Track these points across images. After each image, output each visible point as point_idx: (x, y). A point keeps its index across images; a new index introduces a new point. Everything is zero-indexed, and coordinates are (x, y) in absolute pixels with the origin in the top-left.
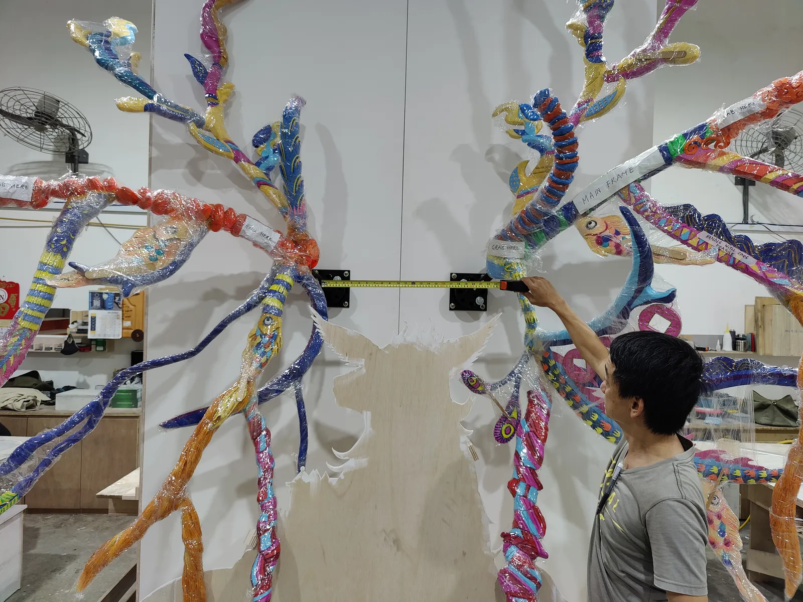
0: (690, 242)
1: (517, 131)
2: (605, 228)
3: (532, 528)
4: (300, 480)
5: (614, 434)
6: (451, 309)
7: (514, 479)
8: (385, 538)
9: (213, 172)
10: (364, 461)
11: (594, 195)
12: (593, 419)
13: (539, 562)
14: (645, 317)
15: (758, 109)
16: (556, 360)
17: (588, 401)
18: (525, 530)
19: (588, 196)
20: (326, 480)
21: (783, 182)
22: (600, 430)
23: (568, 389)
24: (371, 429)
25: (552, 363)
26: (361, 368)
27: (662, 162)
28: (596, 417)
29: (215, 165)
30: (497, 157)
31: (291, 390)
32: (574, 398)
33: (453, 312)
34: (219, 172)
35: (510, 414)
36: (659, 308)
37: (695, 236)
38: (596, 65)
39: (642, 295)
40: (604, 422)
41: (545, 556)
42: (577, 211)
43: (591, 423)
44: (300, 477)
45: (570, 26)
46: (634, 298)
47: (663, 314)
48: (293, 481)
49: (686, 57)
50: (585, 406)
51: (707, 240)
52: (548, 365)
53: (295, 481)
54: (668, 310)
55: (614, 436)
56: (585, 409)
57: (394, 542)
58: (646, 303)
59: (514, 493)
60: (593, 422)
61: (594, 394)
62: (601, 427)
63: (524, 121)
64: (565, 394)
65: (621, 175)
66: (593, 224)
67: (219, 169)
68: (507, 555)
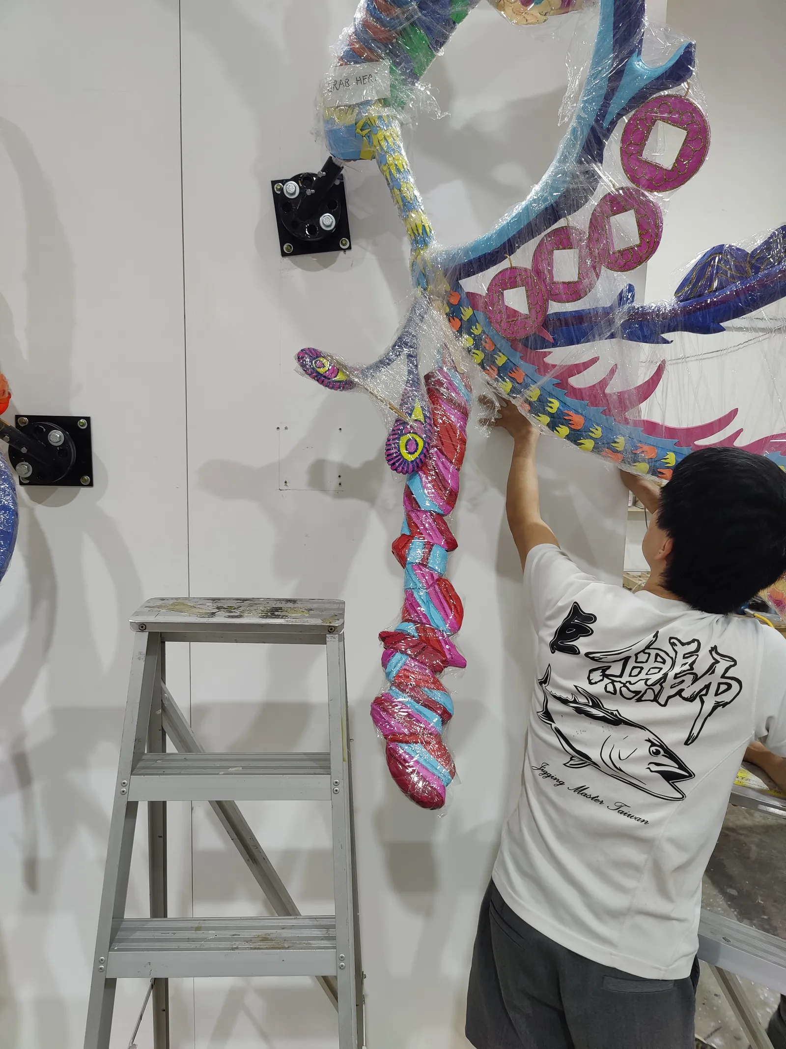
3: (437, 619)
5: (591, 434)
6: (284, 254)
7: (403, 535)
12: (549, 410)
13: (450, 676)
16: (474, 307)
17: (536, 376)
18: (422, 623)
22: (564, 430)
23: (501, 360)
25: (467, 313)
28: (554, 406)
32: (513, 375)
33: (287, 260)
39: (624, 80)
40: (571, 413)
41: (460, 663)
52: (461, 320)
55: (592, 438)
56: (533, 394)
59: (402, 560)
60: (551, 415)
62: (567, 423)
64: (496, 370)
68: (388, 670)
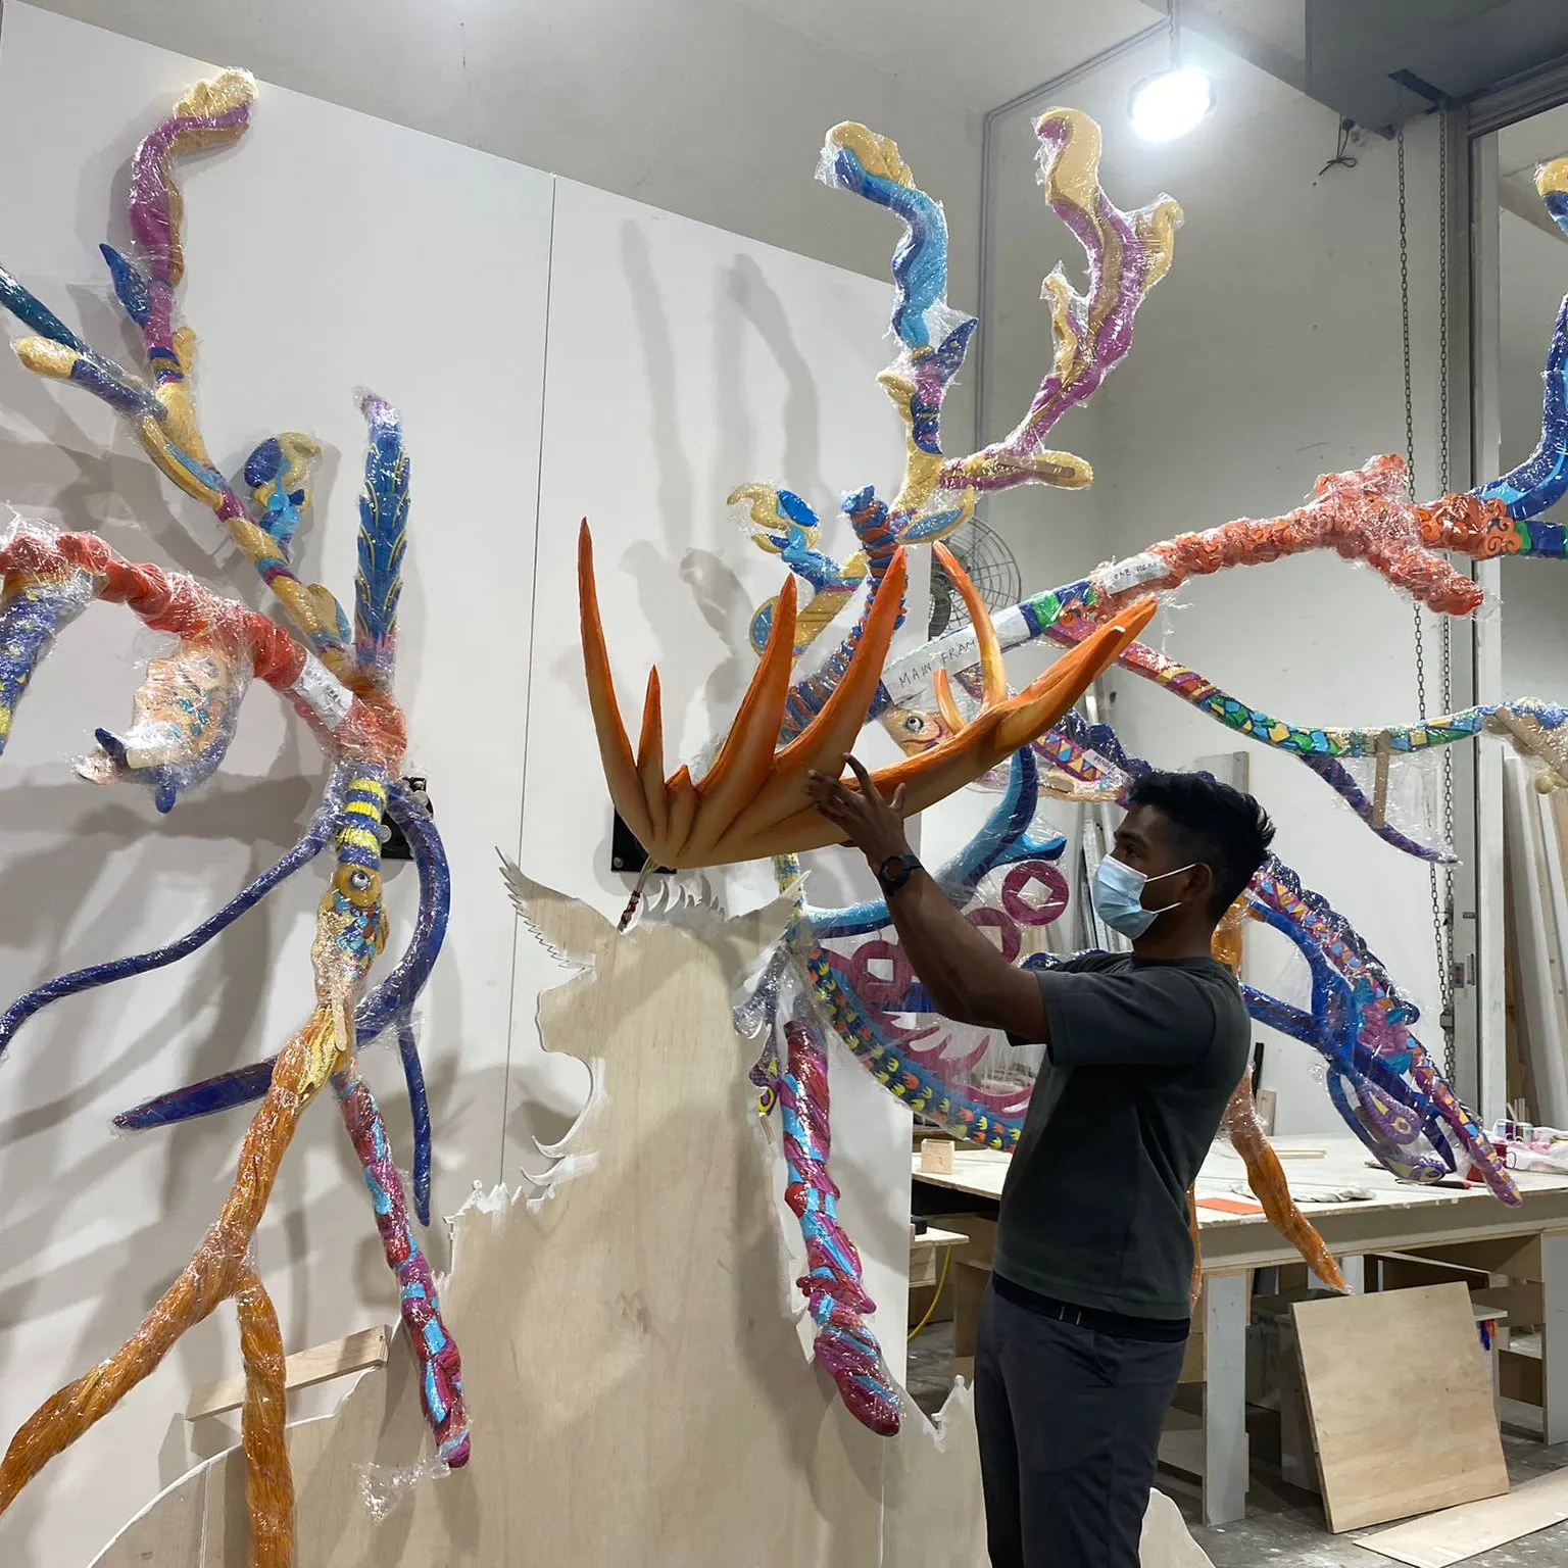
0: (1071, 765)
1: (775, 540)
2: (938, 733)
4: (473, 1207)
5: (922, 1095)
6: (614, 869)
7: (796, 1183)
8: (624, 1309)
9: (123, 523)
10: (590, 1159)
11: (920, 674)
12: (891, 1069)
14: (1015, 881)
15: (1159, 574)
16: (834, 965)
17: (884, 1037)
19: (910, 674)
20: (522, 1201)
21: (1183, 685)
22: (901, 1089)
23: (851, 1017)
24: (604, 1092)
25: (824, 969)
26: (588, 973)
27: (1027, 632)
28: (894, 1066)
29: (128, 509)
30: (699, 573)
31: (391, 1031)
32: (861, 1033)
33: (617, 875)
34: (136, 525)
35: (767, 1065)
36: (1039, 869)
37: (1080, 756)
38: (929, 456)
39: (1015, 845)
40: (908, 1073)
41: (871, 1309)
42: (888, 698)
43: (886, 1077)
44: (473, 1202)
45: (886, 380)
46: (999, 851)
47: (1041, 878)
48: (460, 1213)
49: (1073, 479)
50: (878, 1046)
51: (1095, 763)
52: (818, 974)
53: (464, 1211)
54: (1054, 872)
55: (923, 1098)
56: (878, 1052)
57: (639, 1317)
58: (1016, 859)
59: (800, 1208)
60: (891, 1074)
61: (896, 1023)
62: (902, 1083)
63: (788, 523)
64: (845, 1027)
65: (965, 645)
66: (917, 723)
67: (138, 520)
68: (821, 1312)
